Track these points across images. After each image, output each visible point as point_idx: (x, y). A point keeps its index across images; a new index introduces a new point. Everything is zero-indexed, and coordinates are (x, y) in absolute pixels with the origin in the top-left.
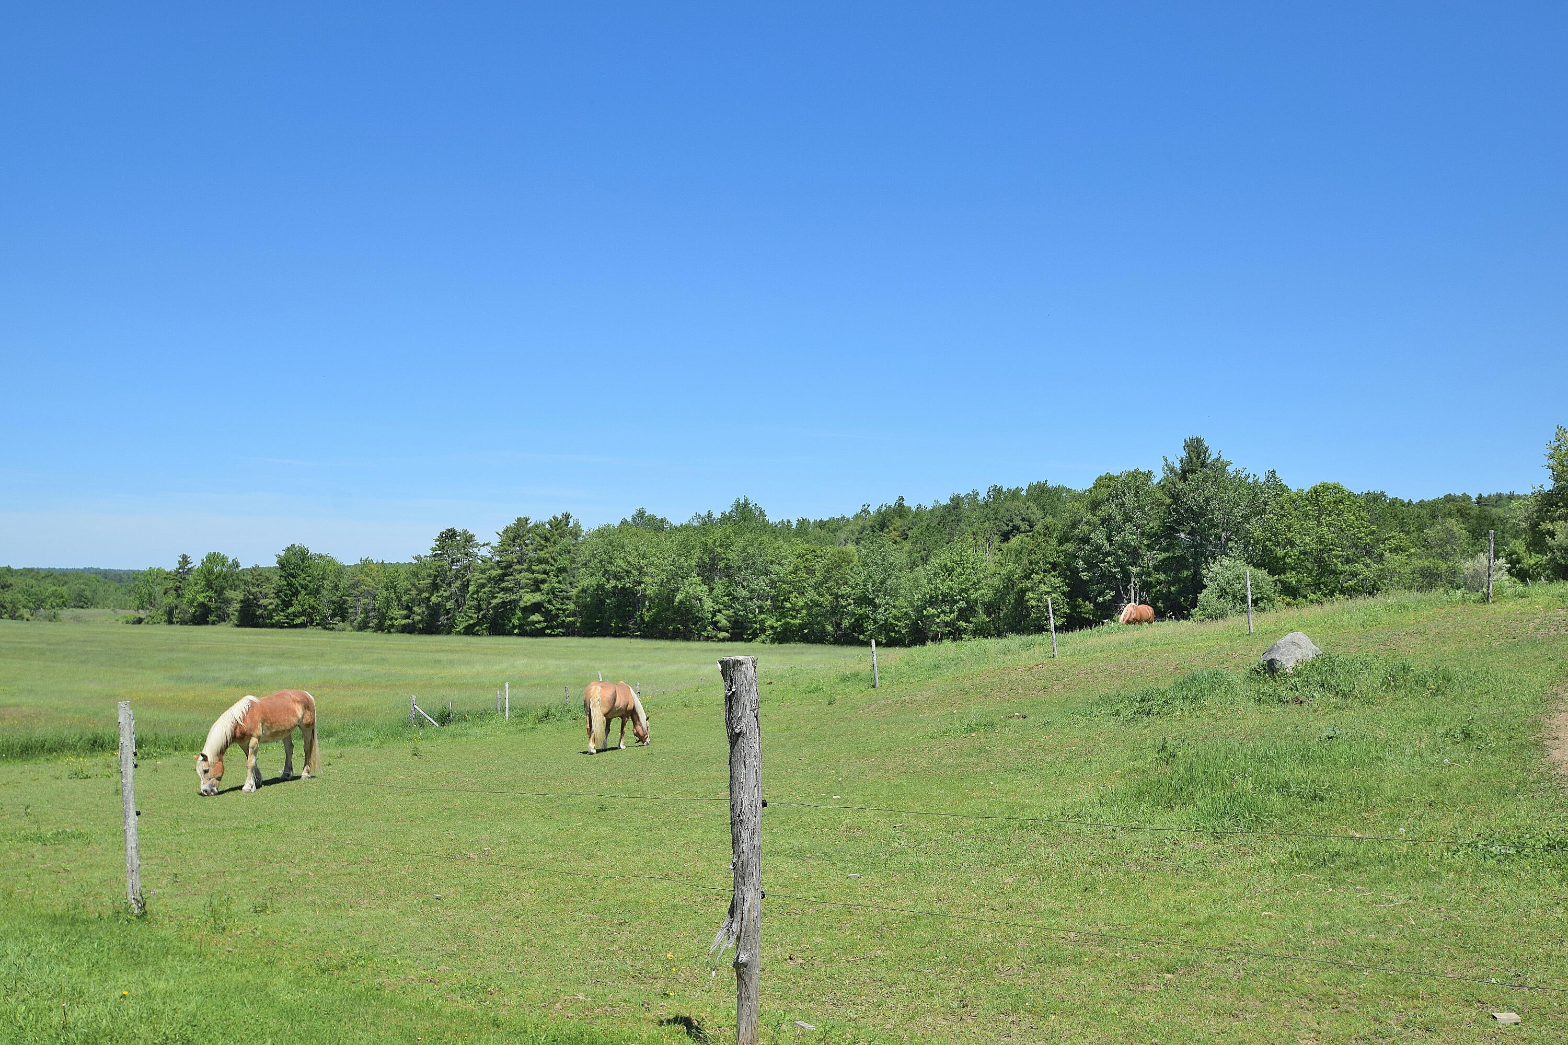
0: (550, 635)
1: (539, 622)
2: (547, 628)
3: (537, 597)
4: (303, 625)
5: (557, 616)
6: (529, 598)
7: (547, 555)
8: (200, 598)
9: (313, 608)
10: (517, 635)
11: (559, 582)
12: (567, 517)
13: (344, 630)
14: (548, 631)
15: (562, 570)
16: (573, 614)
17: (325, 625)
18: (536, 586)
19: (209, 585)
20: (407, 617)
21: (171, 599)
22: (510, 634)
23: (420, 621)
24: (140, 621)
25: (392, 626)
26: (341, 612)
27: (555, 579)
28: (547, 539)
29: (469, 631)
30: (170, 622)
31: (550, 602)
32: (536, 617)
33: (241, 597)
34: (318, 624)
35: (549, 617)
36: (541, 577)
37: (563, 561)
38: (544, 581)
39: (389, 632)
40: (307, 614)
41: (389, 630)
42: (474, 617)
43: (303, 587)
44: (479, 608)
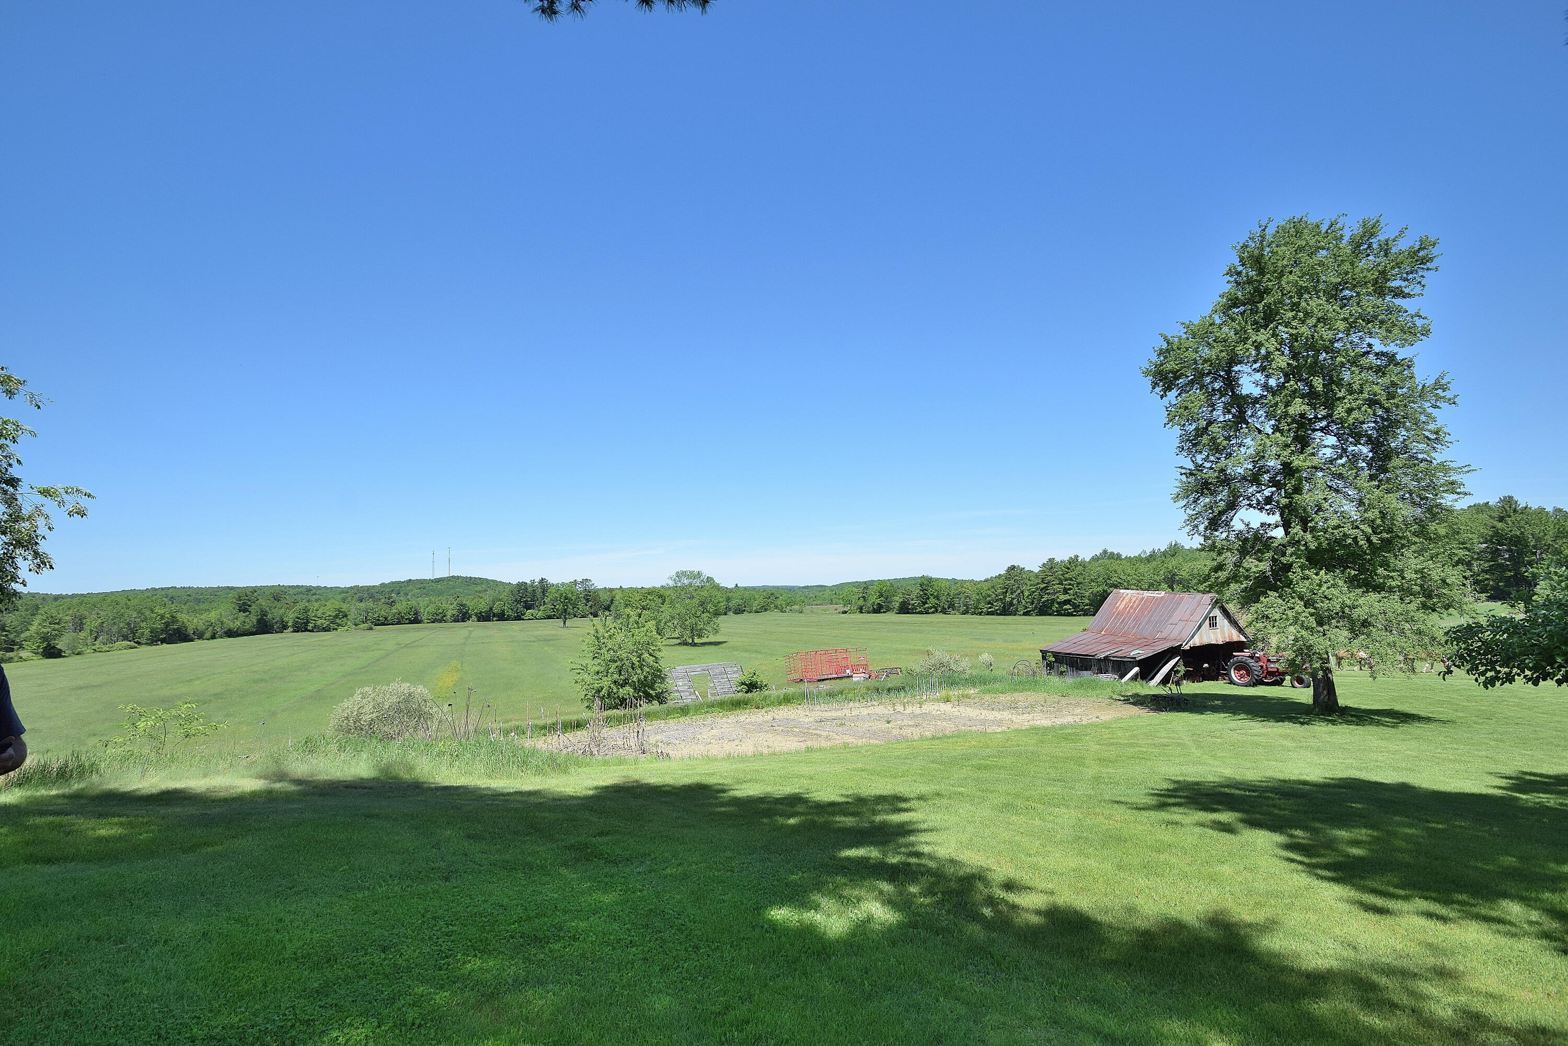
0: (1075, 615)
1: (1070, 609)
2: (1074, 612)
3: (1067, 597)
4: (933, 613)
5: (1079, 605)
6: (1063, 598)
7: (1071, 576)
8: (878, 601)
9: (937, 604)
10: (1056, 615)
11: (1079, 589)
12: (1077, 557)
13: (955, 614)
14: (1074, 613)
15: (1079, 584)
16: (1087, 605)
17: (944, 611)
18: (1066, 591)
19: (881, 595)
20: (990, 608)
21: (861, 602)
22: (1050, 615)
23: (997, 610)
24: (845, 612)
25: (982, 612)
26: (952, 606)
27: (1077, 588)
28: (1068, 568)
29: (1026, 614)
30: (862, 613)
31: (1075, 599)
32: (1067, 607)
33: (901, 600)
34: (940, 612)
35: (1075, 606)
36: (1068, 587)
37: (1080, 579)
38: (1070, 589)
39: (980, 615)
40: (935, 607)
41: (980, 614)
42: (1030, 607)
43: (931, 595)
44: (1032, 603)
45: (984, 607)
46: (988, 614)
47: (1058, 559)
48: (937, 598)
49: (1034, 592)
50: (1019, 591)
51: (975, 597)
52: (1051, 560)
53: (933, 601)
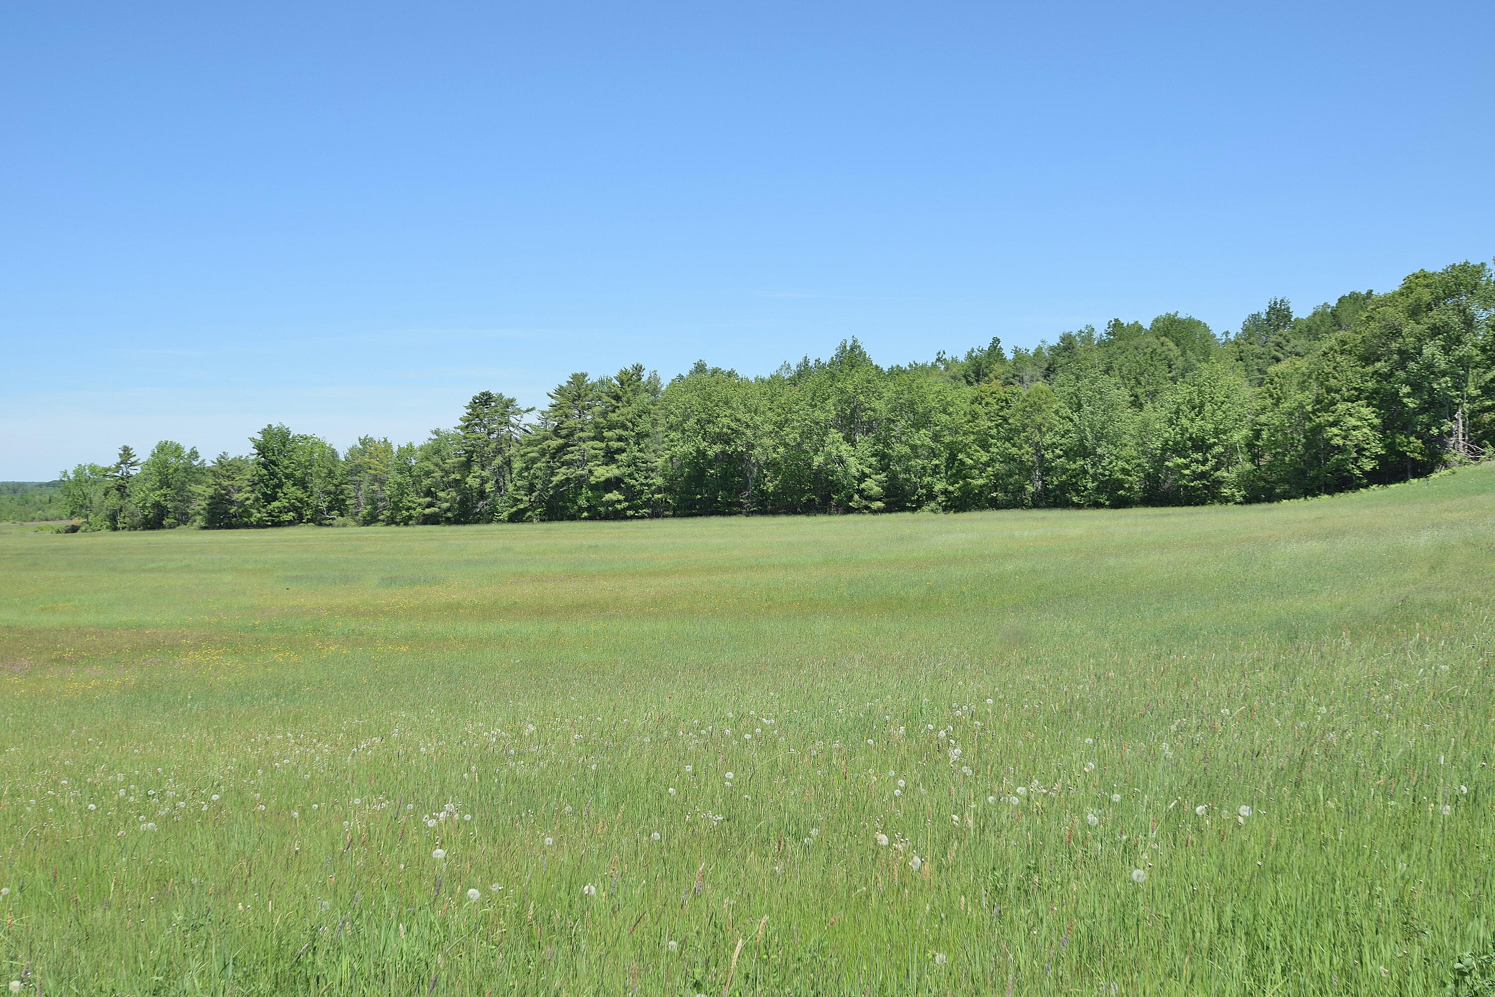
0: (632, 517)
1: (619, 502)
2: (629, 508)
3: (612, 471)
4: (291, 523)
5: (642, 492)
6: (603, 473)
7: (621, 418)
8: (155, 496)
9: (300, 501)
10: (585, 519)
11: (640, 451)
12: (639, 369)
13: (344, 525)
14: (630, 513)
15: (641, 436)
16: (659, 490)
17: (318, 520)
18: (610, 457)
19: (165, 483)
20: (430, 505)
21: (113, 500)
22: (573, 518)
23: (449, 510)
24: (74, 529)
25: (410, 517)
26: (338, 505)
27: (636, 448)
28: (617, 398)
29: (516, 518)
30: (115, 529)
31: (631, 476)
32: (614, 496)
33: (210, 491)
34: (309, 521)
35: (631, 494)
36: (615, 445)
37: (644, 425)
38: (621, 451)
39: (406, 524)
40: (295, 509)
41: (406, 522)
42: (525, 501)
43: (287, 477)
44: (531, 489)
45: (416, 502)
46: (428, 520)
47: (593, 378)
48: (302, 484)
49: (534, 461)
50: (498, 460)
51: (395, 477)
52: (578, 379)
53: (292, 491)
